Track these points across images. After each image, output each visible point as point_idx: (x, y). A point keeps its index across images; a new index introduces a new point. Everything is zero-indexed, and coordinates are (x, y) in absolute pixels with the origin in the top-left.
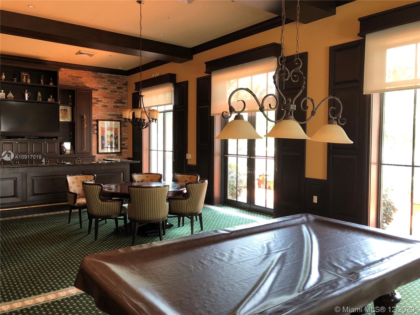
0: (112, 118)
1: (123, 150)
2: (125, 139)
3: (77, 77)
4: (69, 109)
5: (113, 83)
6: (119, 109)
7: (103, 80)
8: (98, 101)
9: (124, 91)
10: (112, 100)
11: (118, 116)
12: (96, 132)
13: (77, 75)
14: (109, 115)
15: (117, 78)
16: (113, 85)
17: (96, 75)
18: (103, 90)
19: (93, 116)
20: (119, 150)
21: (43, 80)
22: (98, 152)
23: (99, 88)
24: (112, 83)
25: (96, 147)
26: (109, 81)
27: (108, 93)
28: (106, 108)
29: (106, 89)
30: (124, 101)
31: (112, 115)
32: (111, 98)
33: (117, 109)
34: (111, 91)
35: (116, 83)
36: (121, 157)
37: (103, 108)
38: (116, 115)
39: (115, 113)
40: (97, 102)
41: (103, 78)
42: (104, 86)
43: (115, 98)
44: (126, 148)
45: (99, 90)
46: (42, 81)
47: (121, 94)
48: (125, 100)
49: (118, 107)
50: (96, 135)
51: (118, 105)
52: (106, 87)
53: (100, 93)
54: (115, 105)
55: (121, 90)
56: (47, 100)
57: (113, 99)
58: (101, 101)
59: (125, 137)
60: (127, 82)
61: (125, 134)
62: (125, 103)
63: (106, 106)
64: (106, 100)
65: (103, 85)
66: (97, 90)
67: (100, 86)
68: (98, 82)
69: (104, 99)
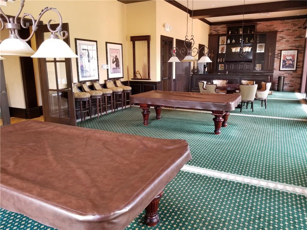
0: (292, 48)
1: (297, 69)
2: (300, 62)
3: (270, 25)
7: (288, 24)
8: (283, 38)
11: (297, 47)
12: (279, 57)
14: (290, 46)
17: (283, 22)
18: (287, 31)
22: (279, 70)
23: (285, 30)
24: (294, 25)
25: (279, 67)
26: (292, 24)
27: (291, 32)
28: (288, 42)
29: (290, 30)
30: (302, 36)
31: (292, 46)
32: (292, 35)
33: (297, 42)
34: (293, 31)
35: (297, 25)
36: (296, 73)
37: (286, 42)
38: (295, 46)
42: (288, 28)
43: (296, 35)
45: (284, 31)
46: (249, 31)
47: (300, 32)
50: (279, 60)
51: (297, 39)
53: (285, 33)
54: (295, 39)
55: (300, 29)
57: (294, 35)
64: (289, 37)
67: (285, 29)
68: (284, 27)
69: (287, 37)
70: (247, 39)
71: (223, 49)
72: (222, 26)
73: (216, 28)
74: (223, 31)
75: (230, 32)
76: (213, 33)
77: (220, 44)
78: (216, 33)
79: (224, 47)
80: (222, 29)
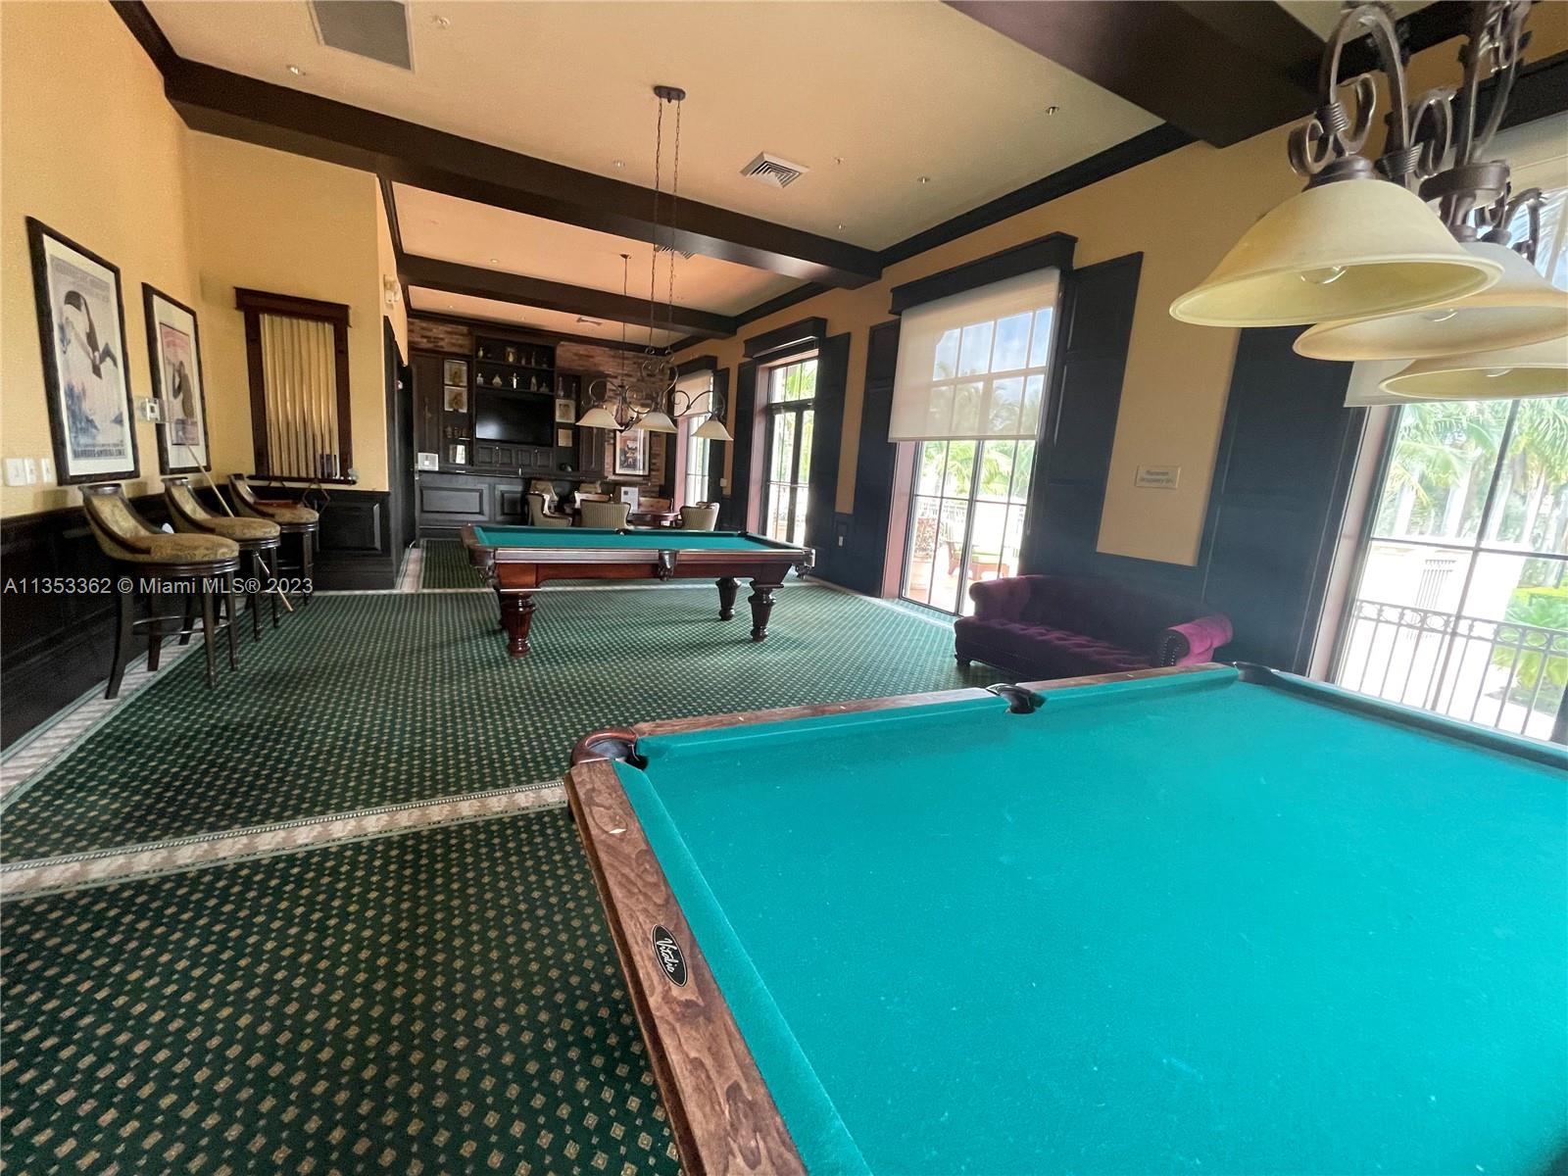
1: (653, 473)
2: (656, 456)
3: (586, 356)
4: (572, 404)
5: (641, 367)
7: (626, 362)
13: (586, 353)
17: (615, 354)
18: (624, 378)
20: (647, 473)
22: (614, 473)
23: (620, 374)
24: (639, 367)
26: (634, 363)
29: (630, 376)
34: (638, 380)
35: (645, 367)
41: (626, 359)
42: (626, 372)
44: (658, 470)
55: (653, 379)
66: (616, 377)
70: (534, 380)
71: (456, 399)
72: (449, 330)
73: (431, 330)
74: (454, 345)
75: (481, 353)
76: (418, 343)
77: (446, 382)
78: (430, 346)
79: (460, 394)
80: (446, 338)
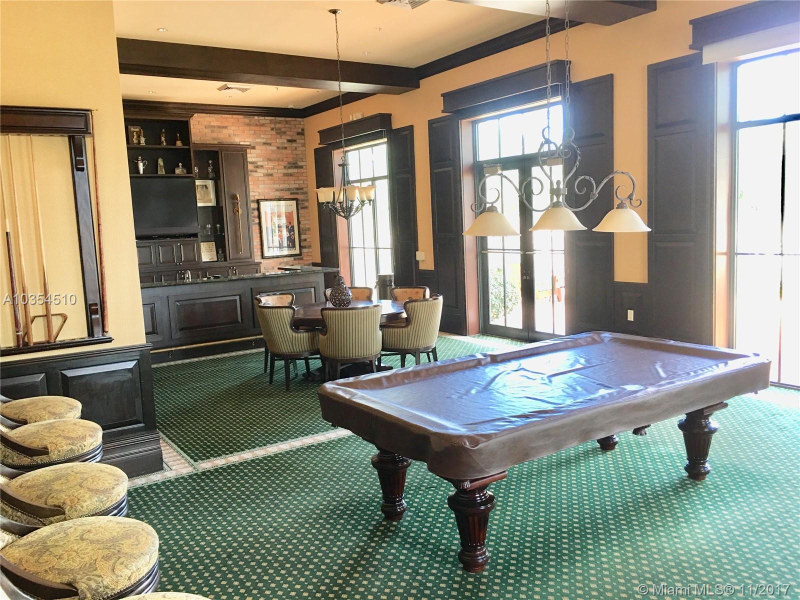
0: (282, 195)
1: (304, 250)
2: (306, 230)
3: (219, 127)
5: (280, 133)
6: (293, 178)
7: (263, 129)
8: (257, 167)
9: (300, 145)
10: (280, 162)
11: (292, 191)
12: (257, 221)
13: (219, 124)
14: (277, 190)
15: (287, 124)
16: (281, 136)
17: (250, 121)
18: (264, 147)
19: (251, 194)
21: (165, 137)
22: (263, 257)
23: (257, 143)
24: (278, 133)
25: (259, 247)
26: (272, 129)
27: (273, 151)
28: (270, 178)
29: (270, 144)
30: (300, 164)
31: (282, 190)
32: (279, 160)
33: (290, 178)
34: (278, 148)
35: (285, 133)
36: (301, 262)
37: (266, 178)
38: (289, 190)
39: (286, 186)
40: (255, 169)
41: (263, 125)
42: (265, 140)
43: (285, 159)
44: (310, 247)
45: (257, 147)
46: (163, 139)
47: (294, 152)
48: (303, 162)
49: (291, 175)
50: (257, 227)
51: (291, 171)
52: (268, 141)
53: (259, 152)
54: (286, 171)
55: (294, 145)
56: (174, 173)
57: (283, 161)
58: (262, 166)
59: (307, 226)
60: (303, 130)
61: (305, 222)
62: (301, 167)
63: (271, 175)
64: (271, 165)
65: (263, 138)
66: (254, 148)
67: (258, 140)
68: (255, 134)
69: (266, 163)
